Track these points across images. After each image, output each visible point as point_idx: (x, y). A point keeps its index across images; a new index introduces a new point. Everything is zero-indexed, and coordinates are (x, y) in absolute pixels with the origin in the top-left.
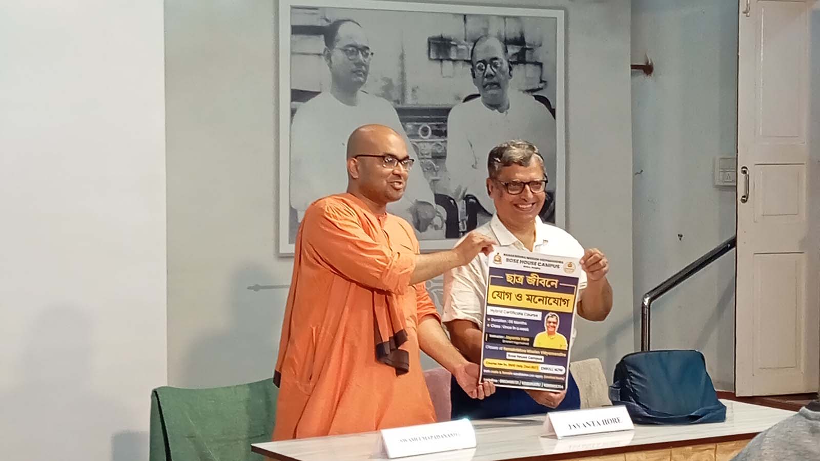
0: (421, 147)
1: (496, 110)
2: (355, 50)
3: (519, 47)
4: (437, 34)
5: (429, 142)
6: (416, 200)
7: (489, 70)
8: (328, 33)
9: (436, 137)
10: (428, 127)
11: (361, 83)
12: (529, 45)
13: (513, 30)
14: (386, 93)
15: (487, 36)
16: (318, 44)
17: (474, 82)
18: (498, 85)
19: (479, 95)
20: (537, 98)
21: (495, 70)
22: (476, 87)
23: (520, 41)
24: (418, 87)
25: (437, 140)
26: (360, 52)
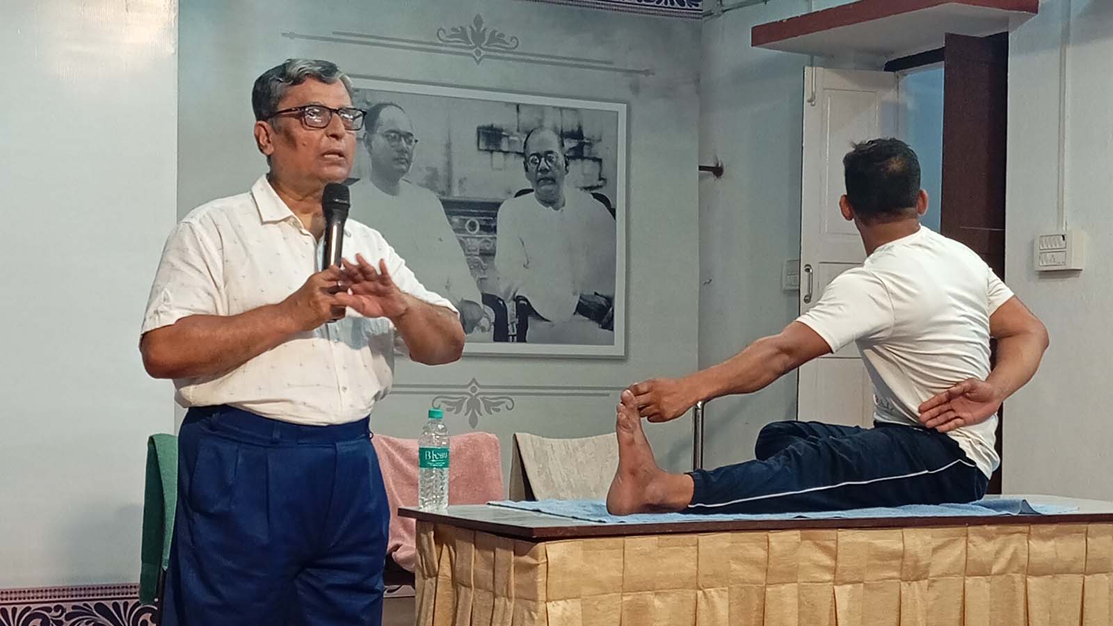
0: (468, 243)
1: (550, 208)
2: (398, 136)
3: (576, 141)
4: (487, 123)
5: (477, 238)
7: (543, 164)
9: (485, 233)
10: (477, 222)
11: (404, 172)
12: (587, 139)
13: (569, 124)
14: (430, 183)
15: (541, 127)
17: (526, 175)
18: (553, 180)
19: (532, 191)
21: (550, 164)
22: (529, 182)
23: (577, 135)
24: (465, 179)
25: (486, 236)
26: (403, 139)
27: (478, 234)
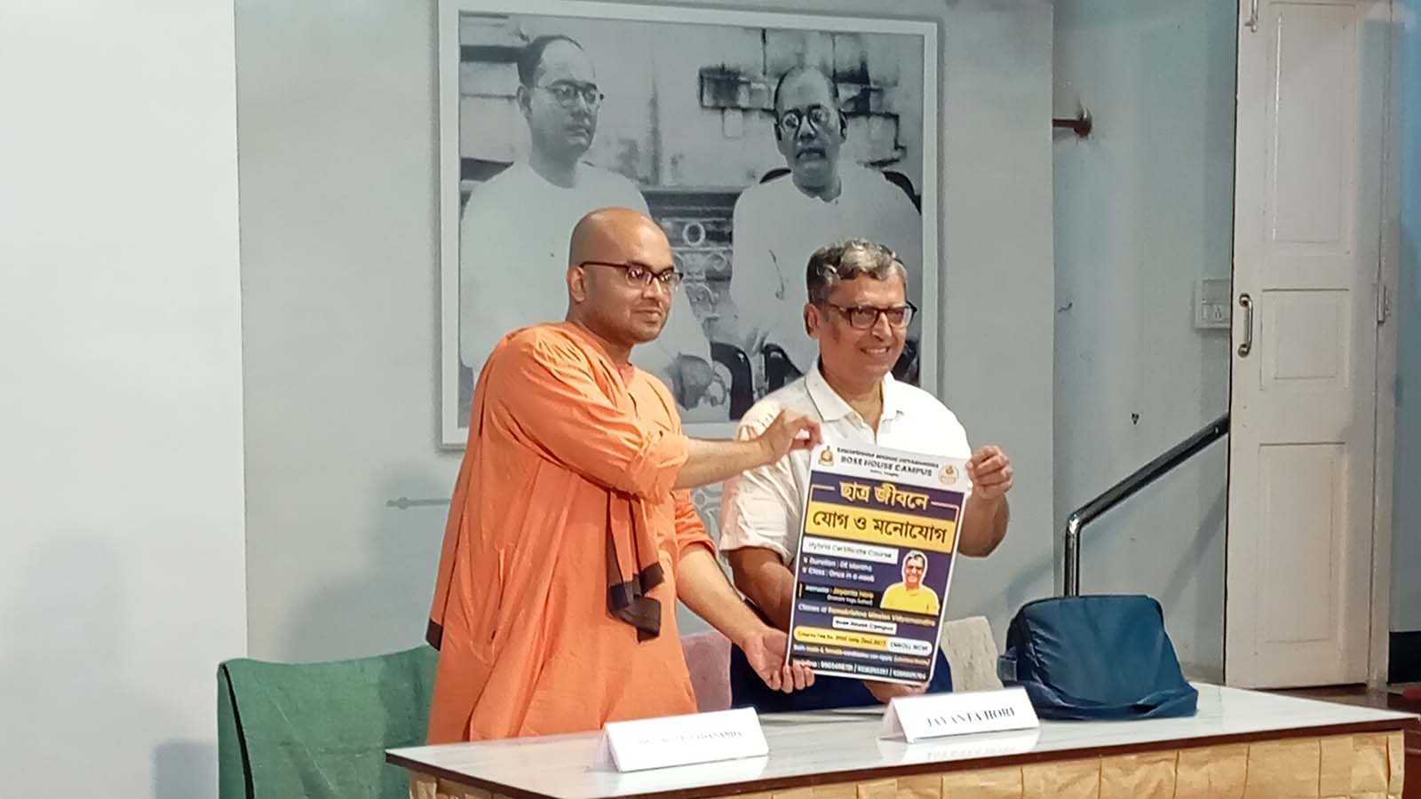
0: (686, 260)
1: (818, 198)
2: (572, 89)
3: (859, 87)
4: (715, 62)
5: (701, 252)
6: (680, 354)
7: (805, 126)
8: (525, 59)
9: (712, 243)
10: (702, 227)
11: (584, 148)
12: (875, 83)
13: (847, 57)
14: (626, 166)
15: (802, 66)
16: (507, 78)
17: (779, 147)
18: (822, 153)
19: (787, 171)
20: (891, 176)
21: (816, 127)
22: (784, 157)
23: (859, 76)
24: (681, 156)
25: (716, 248)
26: (580, 93)
27: (703, 246)
